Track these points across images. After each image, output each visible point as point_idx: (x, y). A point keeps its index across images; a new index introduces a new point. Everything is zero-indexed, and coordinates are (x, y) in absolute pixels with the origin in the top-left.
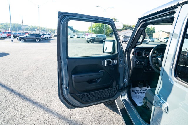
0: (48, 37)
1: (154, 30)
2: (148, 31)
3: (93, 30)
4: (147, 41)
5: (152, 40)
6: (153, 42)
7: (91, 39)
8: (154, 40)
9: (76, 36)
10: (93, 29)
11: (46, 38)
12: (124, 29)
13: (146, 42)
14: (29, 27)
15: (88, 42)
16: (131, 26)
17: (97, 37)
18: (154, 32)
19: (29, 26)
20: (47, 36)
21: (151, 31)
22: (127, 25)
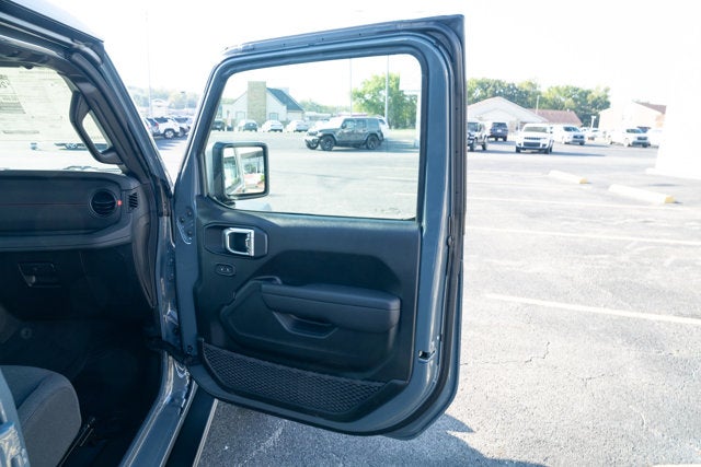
0: (177, 130)
1: (606, 97)
2: (582, 104)
3: (367, 101)
4: (542, 142)
5: (575, 137)
6: (582, 144)
7: (320, 134)
8: (582, 137)
9: (292, 126)
10: (368, 97)
11: (170, 134)
12: (489, 95)
13: (539, 144)
14: (139, 94)
15: (311, 146)
16: (516, 86)
17: (343, 127)
18: (606, 105)
19: (142, 91)
20: (170, 124)
21: (595, 104)
22: (499, 82)
